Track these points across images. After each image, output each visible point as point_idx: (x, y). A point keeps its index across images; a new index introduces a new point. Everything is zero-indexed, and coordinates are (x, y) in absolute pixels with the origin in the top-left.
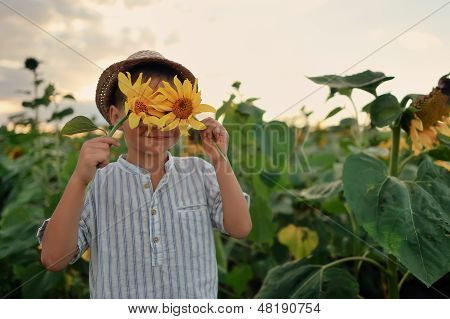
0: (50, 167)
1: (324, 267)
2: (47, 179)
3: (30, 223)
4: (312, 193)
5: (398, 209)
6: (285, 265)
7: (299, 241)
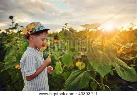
0: (17, 45)
1: (84, 72)
2: (17, 49)
3: (12, 61)
4: (83, 54)
5: (99, 59)
6: (75, 72)
7: (81, 66)
